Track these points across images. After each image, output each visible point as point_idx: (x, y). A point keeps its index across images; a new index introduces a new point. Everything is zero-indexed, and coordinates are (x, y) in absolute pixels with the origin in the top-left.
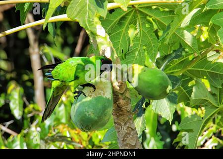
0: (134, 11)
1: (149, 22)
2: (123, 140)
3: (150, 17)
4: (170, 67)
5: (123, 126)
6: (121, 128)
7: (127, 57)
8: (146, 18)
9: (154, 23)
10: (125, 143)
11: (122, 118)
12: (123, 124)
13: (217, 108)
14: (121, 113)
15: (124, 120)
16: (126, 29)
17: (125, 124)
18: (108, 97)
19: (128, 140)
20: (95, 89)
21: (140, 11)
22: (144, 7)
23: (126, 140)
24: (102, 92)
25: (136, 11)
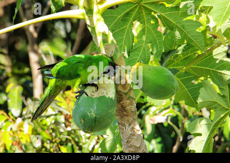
0: (138, 7)
1: (154, 18)
2: (127, 142)
3: (155, 13)
4: (174, 63)
5: (127, 127)
6: (125, 129)
7: (131, 54)
8: (151, 14)
9: (159, 19)
10: (129, 145)
11: (126, 118)
12: (127, 125)
13: (228, 110)
14: (125, 113)
15: (128, 121)
16: (130, 26)
17: (130, 125)
18: (111, 97)
19: (132, 141)
20: (98, 88)
21: (144, 7)
22: (149, 3)
23: (130, 141)
24: (105, 92)
25: (140, 7)
